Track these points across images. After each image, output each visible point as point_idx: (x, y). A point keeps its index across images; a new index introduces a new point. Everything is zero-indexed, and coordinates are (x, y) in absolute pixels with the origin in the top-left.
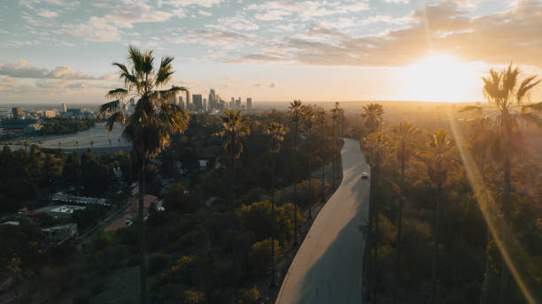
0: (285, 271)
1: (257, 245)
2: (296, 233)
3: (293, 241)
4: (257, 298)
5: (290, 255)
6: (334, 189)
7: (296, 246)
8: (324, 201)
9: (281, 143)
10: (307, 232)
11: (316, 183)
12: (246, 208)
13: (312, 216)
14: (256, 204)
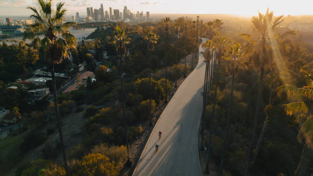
0: (158, 117)
1: (144, 102)
2: (166, 96)
3: (164, 101)
4: (141, 131)
5: (162, 108)
6: (192, 70)
7: (166, 103)
8: (185, 77)
9: (155, 44)
10: (173, 95)
11: (181, 66)
12: (139, 81)
13: (177, 85)
14: (144, 79)
